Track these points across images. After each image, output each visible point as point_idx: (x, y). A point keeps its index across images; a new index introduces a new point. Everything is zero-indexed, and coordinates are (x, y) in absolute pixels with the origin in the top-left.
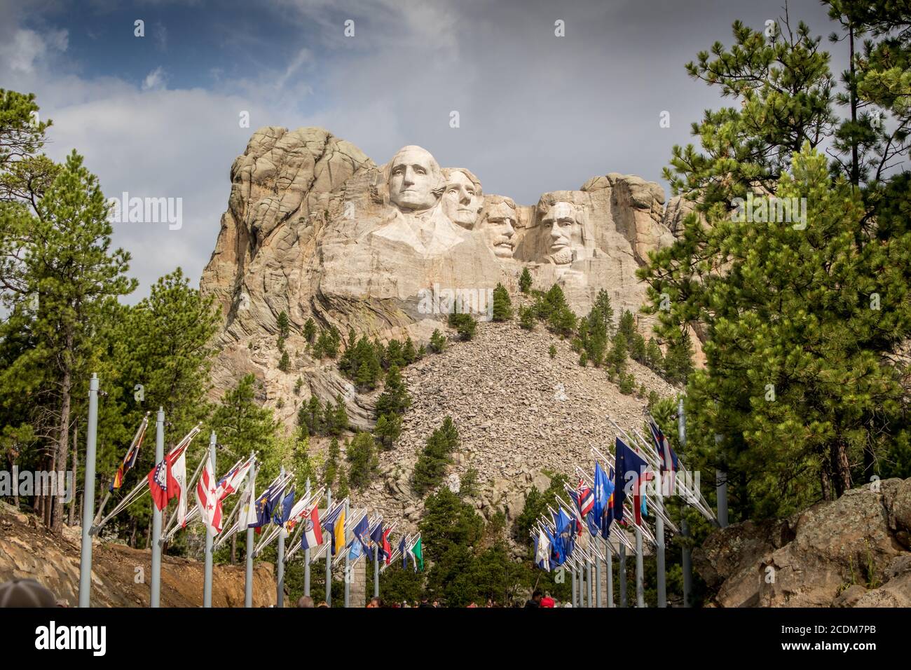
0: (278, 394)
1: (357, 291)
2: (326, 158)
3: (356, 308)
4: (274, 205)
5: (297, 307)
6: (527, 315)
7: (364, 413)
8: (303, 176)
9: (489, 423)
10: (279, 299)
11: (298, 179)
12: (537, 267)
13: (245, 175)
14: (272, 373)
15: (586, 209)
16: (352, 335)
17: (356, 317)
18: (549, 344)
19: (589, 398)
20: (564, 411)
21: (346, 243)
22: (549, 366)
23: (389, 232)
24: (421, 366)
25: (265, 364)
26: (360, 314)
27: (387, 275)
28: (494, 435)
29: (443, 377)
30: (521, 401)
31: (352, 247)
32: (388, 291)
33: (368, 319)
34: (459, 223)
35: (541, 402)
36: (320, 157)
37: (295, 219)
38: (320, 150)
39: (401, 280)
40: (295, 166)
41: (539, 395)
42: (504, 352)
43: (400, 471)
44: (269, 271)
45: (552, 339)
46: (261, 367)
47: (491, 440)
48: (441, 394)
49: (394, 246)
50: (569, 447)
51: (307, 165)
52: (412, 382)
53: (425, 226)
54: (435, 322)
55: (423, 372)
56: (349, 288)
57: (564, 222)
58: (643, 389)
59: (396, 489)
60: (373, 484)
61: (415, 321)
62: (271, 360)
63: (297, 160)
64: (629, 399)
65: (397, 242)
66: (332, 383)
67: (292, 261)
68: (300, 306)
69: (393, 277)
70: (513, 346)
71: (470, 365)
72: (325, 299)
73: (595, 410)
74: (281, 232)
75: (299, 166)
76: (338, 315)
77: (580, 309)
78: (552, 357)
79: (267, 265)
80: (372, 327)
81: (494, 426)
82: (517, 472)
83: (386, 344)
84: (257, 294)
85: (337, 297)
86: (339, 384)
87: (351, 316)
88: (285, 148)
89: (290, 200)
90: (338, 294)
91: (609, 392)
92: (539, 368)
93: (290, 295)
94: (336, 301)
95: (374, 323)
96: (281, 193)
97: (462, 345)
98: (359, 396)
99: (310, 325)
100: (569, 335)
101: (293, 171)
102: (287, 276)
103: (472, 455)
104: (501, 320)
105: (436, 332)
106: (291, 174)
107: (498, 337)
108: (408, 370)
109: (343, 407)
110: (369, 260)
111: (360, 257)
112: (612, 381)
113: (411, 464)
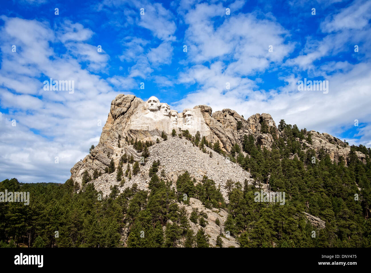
0: (116, 153)
1: (138, 129)
2: (134, 101)
4: (120, 110)
6: (180, 135)
7: (138, 157)
8: (128, 104)
9: (169, 159)
10: (120, 131)
12: (183, 126)
13: (113, 103)
14: (116, 148)
15: (194, 112)
16: (137, 139)
17: (138, 135)
18: (185, 141)
19: (195, 153)
20: (189, 156)
21: (137, 118)
22: (185, 146)
23: (147, 116)
24: (153, 146)
25: (114, 145)
26: (139, 134)
27: (146, 125)
28: (170, 161)
29: (159, 148)
30: (178, 154)
31: (138, 119)
32: (146, 129)
33: (141, 135)
34: (164, 115)
35: (183, 154)
36: (132, 101)
37: (125, 114)
38: (132, 99)
39: (149, 126)
41: (182, 152)
42: (174, 143)
43: (145, 171)
44: (118, 125)
46: (113, 146)
47: (170, 163)
48: (158, 152)
49: (148, 119)
50: (190, 164)
51: (129, 102)
52: (151, 150)
53: (156, 114)
54: (158, 136)
55: (154, 147)
56: (136, 128)
57: (189, 115)
58: (208, 151)
59: (144, 175)
60: (138, 174)
61: (152, 136)
62: (116, 145)
63: (127, 101)
64: (205, 154)
67: (124, 122)
68: (125, 133)
69: (147, 126)
70: (176, 141)
71: (165, 146)
72: (131, 131)
73: (196, 156)
74: (122, 116)
76: (134, 135)
77: (193, 134)
78: (186, 144)
79: (118, 124)
80: (142, 137)
81: (171, 159)
82: (176, 170)
83: (145, 142)
84: (115, 130)
85: (133, 130)
86: (132, 150)
87: (137, 134)
88: (124, 98)
89: (125, 109)
91: (200, 152)
92: (183, 146)
93: (122, 130)
94: (133, 131)
95: (142, 136)
96: (122, 108)
97: (164, 141)
98: (137, 153)
99: (127, 137)
100: (190, 140)
101: (126, 103)
102: (122, 126)
103: (164, 167)
104: (174, 136)
105: (158, 139)
106: (125, 104)
107: (173, 140)
108: (150, 147)
109: (133, 156)
110: (142, 121)
111: (140, 121)
112: (201, 150)
113: (149, 169)
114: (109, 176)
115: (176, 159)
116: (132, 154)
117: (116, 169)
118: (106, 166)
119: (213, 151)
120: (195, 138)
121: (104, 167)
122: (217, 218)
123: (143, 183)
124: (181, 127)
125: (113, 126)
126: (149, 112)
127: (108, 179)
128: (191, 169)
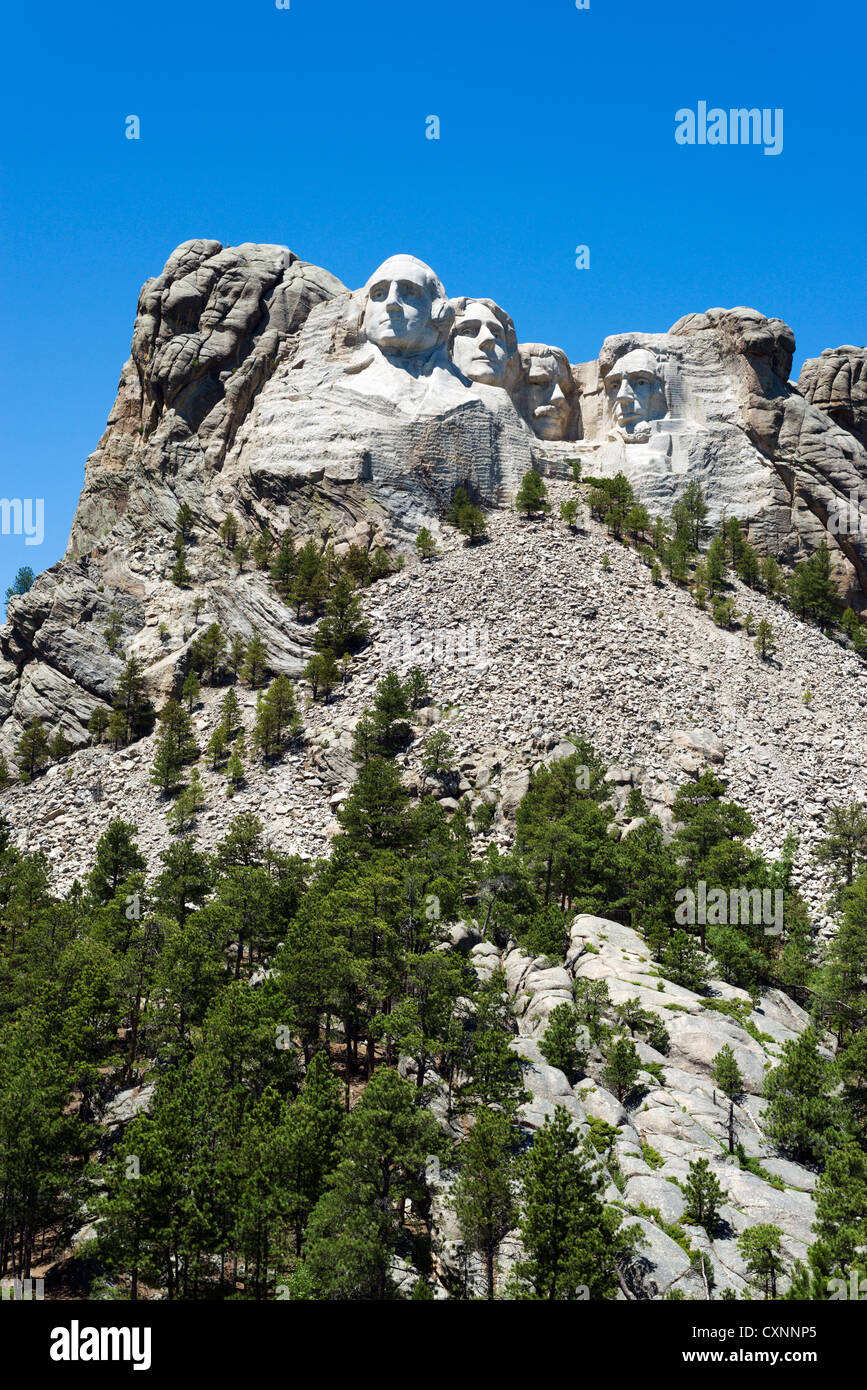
0: (162, 619)
1: (306, 469)
2: (282, 286)
3: (302, 494)
4: (189, 349)
5: (215, 495)
6: (572, 510)
7: (297, 649)
8: (243, 310)
10: (190, 484)
11: (233, 310)
12: (596, 448)
13: (151, 303)
14: (158, 587)
15: (673, 359)
16: (291, 533)
17: (303, 508)
18: (601, 552)
19: (659, 628)
20: (615, 647)
21: (295, 399)
22: (600, 581)
23: (360, 383)
24: (393, 580)
25: (146, 574)
26: (308, 502)
27: (354, 444)
28: (495, 680)
29: (426, 594)
30: (547, 631)
31: (303, 404)
32: (352, 467)
33: (321, 511)
35: (579, 633)
36: (272, 284)
38: (273, 273)
39: (375, 451)
40: (231, 293)
41: (577, 622)
42: (527, 560)
43: (333, 734)
44: (176, 443)
45: (609, 543)
46: (142, 577)
47: (491, 689)
48: (419, 620)
49: (365, 403)
50: (617, 700)
51: (248, 293)
52: (377, 604)
54: (427, 517)
55: (398, 589)
56: (293, 463)
57: (637, 377)
58: (750, 617)
59: (323, 764)
62: (159, 568)
63: (236, 286)
64: (725, 633)
65: (370, 397)
66: (251, 604)
67: (213, 427)
68: (220, 494)
69: (362, 448)
70: (543, 551)
71: (471, 578)
72: (257, 481)
73: (668, 647)
75: (237, 295)
76: (275, 505)
77: (660, 506)
78: (606, 569)
79: (175, 435)
80: (324, 523)
81: (495, 667)
82: (523, 737)
83: (342, 550)
84: (158, 476)
85: (273, 477)
86: (262, 604)
87: (296, 505)
88: (218, 266)
89: (221, 343)
90: (275, 472)
91: (695, 622)
92: (582, 584)
93: (206, 479)
94: (272, 484)
95: (329, 517)
96: (206, 332)
97: (461, 551)
98: (293, 625)
99: (230, 520)
100: (638, 541)
101: (228, 299)
102: (204, 450)
103: (454, 712)
104: (531, 518)
105: (425, 533)
106: (224, 305)
107: (521, 540)
108: (374, 587)
109: (264, 641)
110: (326, 422)
111: (312, 419)
112: (702, 607)
113: (353, 723)
114: (113, 766)
115: (531, 667)
116: (255, 628)
117: (158, 723)
118: (96, 703)
119: (781, 618)
120: (667, 531)
121: (85, 705)
122: (726, 1048)
123: (314, 812)
124: (585, 459)
125: (146, 452)
126: (372, 360)
127: (104, 781)
128: (620, 730)
